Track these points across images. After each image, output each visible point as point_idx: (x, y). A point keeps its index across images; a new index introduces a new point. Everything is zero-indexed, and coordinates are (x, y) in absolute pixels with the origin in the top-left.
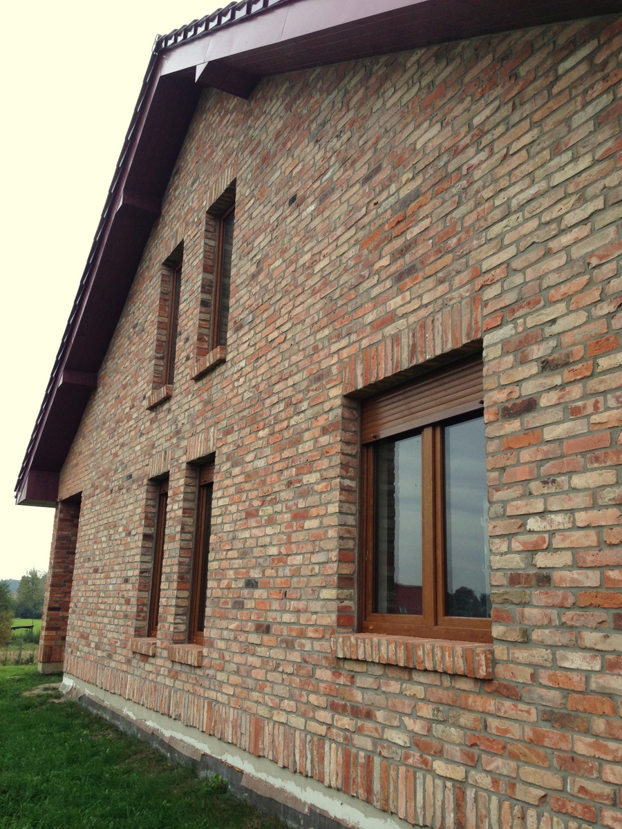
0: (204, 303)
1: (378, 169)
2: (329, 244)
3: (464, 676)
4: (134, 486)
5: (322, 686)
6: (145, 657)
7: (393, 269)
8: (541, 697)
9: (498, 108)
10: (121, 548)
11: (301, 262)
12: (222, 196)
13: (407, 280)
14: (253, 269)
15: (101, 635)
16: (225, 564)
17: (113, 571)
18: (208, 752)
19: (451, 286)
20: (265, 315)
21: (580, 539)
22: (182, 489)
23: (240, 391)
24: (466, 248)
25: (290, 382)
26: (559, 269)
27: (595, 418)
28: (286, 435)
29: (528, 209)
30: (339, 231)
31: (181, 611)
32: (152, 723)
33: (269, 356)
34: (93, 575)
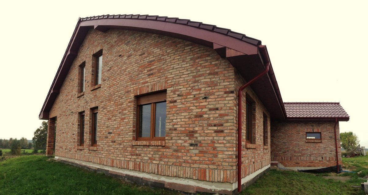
0: (92, 74)
1: (144, 54)
2: (130, 66)
3: (161, 146)
4: (74, 114)
5: (129, 151)
6: (81, 150)
7: (148, 73)
8: (173, 148)
9: (172, 51)
10: (71, 128)
11: (122, 69)
12: (97, 52)
13: (151, 76)
14: (109, 68)
15: (66, 146)
16: (102, 129)
17: (69, 132)
18: (99, 168)
19: (161, 79)
20: (112, 78)
21: (182, 123)
22: (89, 114)
23: (105, 94)
24: (165, 73)
25: (120, 93)
26: (182, 81)
27: (186, 105)
28: (119, 103)
29: (177, 69)
30: (133, 64)
31: (90, 139)
32: (84, 164)
33: (114, 87)
34: (63, 134)
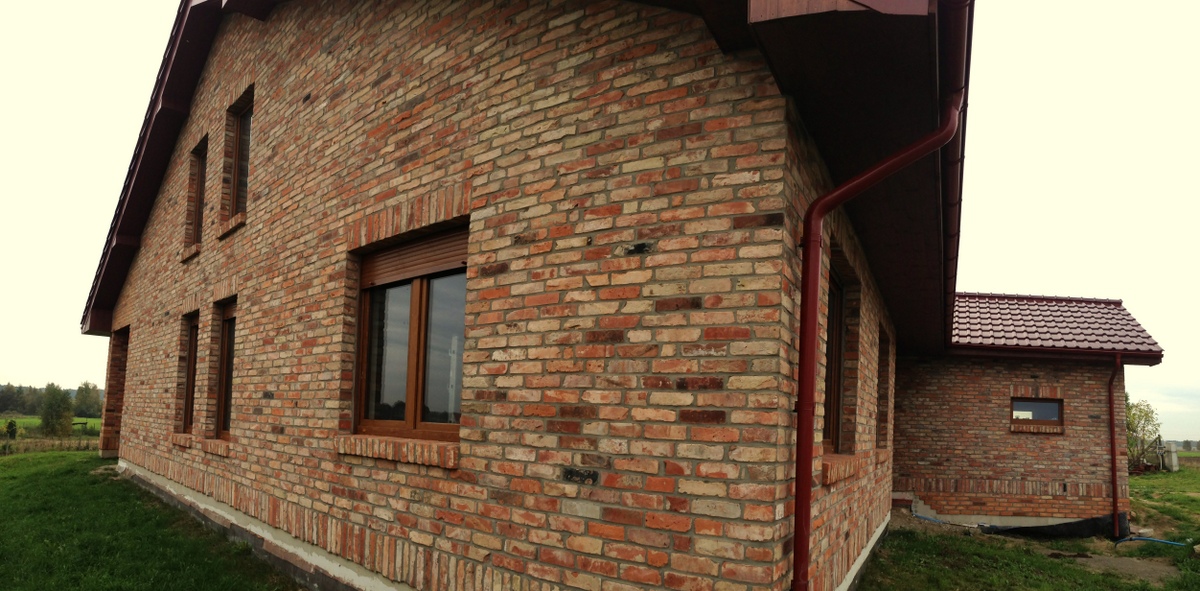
1: (388, 75)
3: (438, 467)
4: (171, 321)
5: (326, 475)
6: (183, 448)
7: (397, 154)
8: (491, 481)
12: (241, 97)
13: (409, 164)
16: (246, 380)
17: (156, 383)
19: (446, 172)
21: (530, 368)
22: (210, 323)
23: (258, 247)
24: (462, 144)
25: (302, 240)
26: (534, 172)
27: (550, 282)
28: (297, 281)
29: (514, 124)
31: (210, 414)
33: (284, 220)
34: (140, 386)
